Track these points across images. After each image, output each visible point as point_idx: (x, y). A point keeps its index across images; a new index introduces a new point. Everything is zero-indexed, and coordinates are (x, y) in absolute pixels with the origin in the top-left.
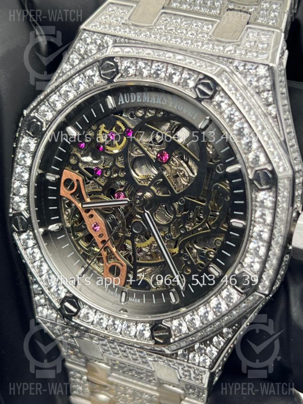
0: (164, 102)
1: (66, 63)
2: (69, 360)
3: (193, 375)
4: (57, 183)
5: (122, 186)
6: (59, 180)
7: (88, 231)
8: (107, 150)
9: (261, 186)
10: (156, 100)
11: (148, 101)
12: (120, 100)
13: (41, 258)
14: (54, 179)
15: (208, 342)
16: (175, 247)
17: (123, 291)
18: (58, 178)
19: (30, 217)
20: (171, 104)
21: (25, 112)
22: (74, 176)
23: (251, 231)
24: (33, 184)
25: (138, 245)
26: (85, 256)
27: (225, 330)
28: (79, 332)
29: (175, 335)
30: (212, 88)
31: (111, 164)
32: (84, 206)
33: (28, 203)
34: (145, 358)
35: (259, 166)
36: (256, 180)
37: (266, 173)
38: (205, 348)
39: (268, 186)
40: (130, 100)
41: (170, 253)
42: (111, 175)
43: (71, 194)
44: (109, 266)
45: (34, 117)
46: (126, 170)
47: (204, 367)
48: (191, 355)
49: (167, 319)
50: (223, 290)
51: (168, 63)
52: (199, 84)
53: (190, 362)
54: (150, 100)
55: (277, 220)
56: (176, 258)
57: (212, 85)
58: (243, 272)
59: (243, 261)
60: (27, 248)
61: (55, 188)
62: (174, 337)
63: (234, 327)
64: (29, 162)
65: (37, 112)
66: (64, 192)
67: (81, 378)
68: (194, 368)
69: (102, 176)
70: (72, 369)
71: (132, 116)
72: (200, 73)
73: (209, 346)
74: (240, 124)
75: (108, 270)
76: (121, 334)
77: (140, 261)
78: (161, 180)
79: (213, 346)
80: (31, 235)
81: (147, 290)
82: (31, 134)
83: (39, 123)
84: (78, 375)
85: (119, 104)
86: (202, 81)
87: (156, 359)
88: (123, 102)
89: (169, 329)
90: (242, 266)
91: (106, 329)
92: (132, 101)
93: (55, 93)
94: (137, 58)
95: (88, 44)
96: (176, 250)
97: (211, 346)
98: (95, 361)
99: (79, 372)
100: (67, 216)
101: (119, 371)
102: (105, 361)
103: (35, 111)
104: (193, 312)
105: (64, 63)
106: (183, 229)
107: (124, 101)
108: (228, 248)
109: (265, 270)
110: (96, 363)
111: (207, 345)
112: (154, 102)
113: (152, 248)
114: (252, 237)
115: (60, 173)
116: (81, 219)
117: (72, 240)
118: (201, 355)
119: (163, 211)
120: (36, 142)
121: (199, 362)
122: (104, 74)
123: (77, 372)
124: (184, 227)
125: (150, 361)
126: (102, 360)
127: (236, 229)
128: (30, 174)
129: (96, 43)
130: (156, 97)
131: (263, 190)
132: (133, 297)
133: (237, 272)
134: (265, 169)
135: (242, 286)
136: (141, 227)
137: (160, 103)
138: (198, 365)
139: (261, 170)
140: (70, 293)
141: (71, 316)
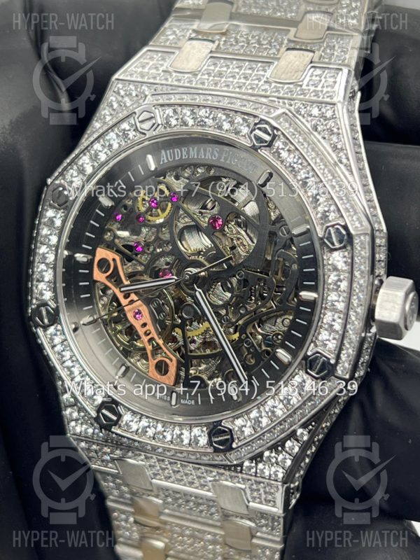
0: (215, 156)
1: (97, 121)
2: (111, 497)
3: (263, 496)
4: (89, 265)
5: (167, 264)
6: (92, 262)
7: (129, 322)
8: (149, 221)
9: (333, 245)
10: (205, 155)
11: (196, 157)
12: (162, 159)
13: (71, 358)
14: (85, 260)
15: (280, 448)
16: (235, 332)
17: (173, 392)
18: (91, 259)
19: (57, 307)
20: (223, 158)
21: (49, 181)
22: (109, 255)
23: (324, 302)
24: (60, 270)
25: (190, 334)
26: (126, 353)
27: (300, 431)
28: (121, 450)
29: (238, 438)
30: (271, 132)
31: (153, 238)
32: (122, 289)
33: (55, 290)
34: (204, 477)
35: (330, 221)
36: (327, 239)
37: (338, 229)
38: (277, 456)
39: (343, 245)
40: (174, 157)
41: (229, 341)
42: (155, 249)
43: (107, 277)
44: (155, 362)
45: (61, 185)
46: (173, 242)
47: (276, 481)
48: (260, 467)
49: (228, 420)
50: (294, 377)
51: (217, 108)
52: (254, 130)
53: (259, 475)
54: (197, 155)
55: (355, 285)
56: (237, 346)
57: (269, 130)
58: (318, 352)
59: (317, 338)
60: (55, 346)
61: (87, 271)
62: (236, 441)
63: (311, 427)
64: (54, 239)
65: (64, 179)
66: (98, 276)
67: (126, 521)
68: (263, 483)
69: (143, 253)
70: (115, 510)
71: (177, 178)
72: (255, 116)
73: (281, 452)
74: (304, 173)
75: (154, 368)
76: (172, 442)
77: (192, 354)
78: (215, 252)
79: (286, 452)
80: (59, 330)
81: (203, 389)
82: (56, 205)
84: (123, 516)
85: (162, 163)
86: (258, 126)
87: (217, 478)
88: (166, 161)
89: (230, 431)
90: (316, 346)
91: (154, 439)
92: (177, 158)
93: (85, 154)
94: (181, 105)
95: (122, 97)
96: (236, 336)
97: (284, 453)
98: (143, 494)
99: (123, 512)
100: (103, 305)
101: (173, 505)
102: (155, 492)
103: (60, 178)
104: (259, 408)
105: (94, 122)
106: (244, 309)
107: (167, 159)
108: (299, 328)
109: (344, 348)
110: (144, 497)
111: (278, 452)
112: (203, 157)
113: (207, 337)
114: (326, 308)
115: (93, 253)
116: (120, 307)
117: (108, 334)
118: (272, 465)
119: (218, 289)
120: (63, 214)
121: (270, 474)
123: (121, 513)
124: (244, 306)
125: (210, 481)
126: (151, 491)
127: (307, 304)
128: (56, 255)
129: (131, 94)
130: (205, 151)
131: (336, 250)
132: (185, 399)
133: (309, 353)
134: (337, 224)
135: (316, 370)
136: (193, 310)
137: (210, 158)
138: (269, 479)
139: (333, 226)
140: (109, 397)
141: (111, 426)
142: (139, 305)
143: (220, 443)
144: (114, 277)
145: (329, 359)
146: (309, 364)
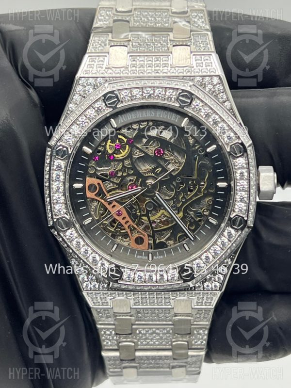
0: (153, 115)
3: (205, 300)
4: (83, 189)
5: (131, 180)
8: (116, 157)
9: (236, 154)
10: (146, 115)
12: (120, 121)
13: (84, 245)
15: (215, 272)
16: (178, 213)
17: (149, 253)
18: (84, 186)
19: (70, 218)
20: (158, 115)
22: (95, 181)
25: (152, 219)
26: (115, 237)
30: (189, 97)
31: (121, 167)
32: (107, 201)
34: (169, 298)
35: (232, 142)
36: (232, 152)
37: (238, 145)
38: (214, 276)
39: (242, 154)
40: (127, 118)
42: (122, 173)
43: (95, 195)
44: (135, 238)
45: (61, 145)
46: (134, 168)
47: (216, 290)
48: (206, 284)
50: (224, 232)
51: (154, 87)
52: (180, 96)
53: (205, 289)
54: (142, 115)
55: (251, 175)
57: (189, 95)
58: (236, 215)
59: (234, 208)
60: (72, 240)
61: (83, 193)
63: (232, 257)
65: (62, 141)
66: (90, 195)
68: (207, 293)
71: (128, 130)
72: (178, 89)
73: (217, 274)
75: (134, 242)
76: (157, 282)
77: (156, 229)
78: (160, 169)
79: (220, 274)
81: (166, 248)
82: (60, 157)
83: (65, 149)
86: (181, 94)
87: (178, 296)
90: (235, 212)
91: (145, 282)
92: (129, 119)
94: (131, 88)
96: (181, 215)
100: (93, 211)
103: (59, 141)
106: (184, 198)
107: (123, 120)
108: (218, 203)
109: (250, 210)
112: (145, 116)
113: (163, 218)
114: (237, 190)
115: (84, 182)
116: (106, 209)
118: (212, 282)
119: (165, 190)
120: (65, 162)
121: (212, 287)
122: (109, 104)
127: (222, 189)
128: (64, 187)
130: (146, 112)
131: (238, 157)
132: (157, 256)
133: (232, 217)
134: (237, 143)
135: (237, 225)
136: (152, 205)
137: (149, 116)
138: (212, 290)
139: (234, 144)
140: (113, 263)
141: (118, 280)
142: (119, 207)
143: (186, 276)
144: (101, 193)
145: (243, 218)
146: (232, 223)
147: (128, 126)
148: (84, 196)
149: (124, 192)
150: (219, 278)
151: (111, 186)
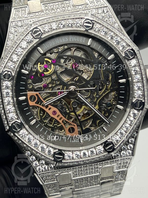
0: (67, 40)
3: (122, 165)
4: (26, 100)
8: (46, 74)
10: (62, 41)
12: (44, 47)
15: (127, 143)
18: (26, 98)
19: (21, 122)
20: (70, 40)
23: (133, 80)
29: (115, 144)
30: (91, 22)
31: (50, 80)
33: (17, 115)
35: (125, 49)
36: (127, 56)
37: (129, 51)
38: (127, 146)
39: (133, 56)
40: (49, 45)
42: (52, 85)
43: (36, 103)
44: (68, 129)
46: (59, 80)
47: (130, 156)
48: (122, 153)
53: (122, 156)
54: (59, 41)
58: (137, 100)
59: (134, 95)
61: (26, 103)
62: (115, 146)
63: (136, 130)
68: (124, 159)
71: (51, 54)
72: (82, 18)
75: (68, 132)
77: (82, 120)
78: (78, 78)
79: (130, 144)
81: (90, 132)
82: (7, 80)
83: (9, 73)
86: (85, 22)
88: (46, 48)
89: (112, 143)
90: (135, 98)
92: (51, 45)
96: (97, 107)
97: (129, 144)
100: (35, 115)
106: (97, 95)
108: (122, 95)
114: (134, 82)
115: (26, 95)
117: (44, 125)
118: (126, 151)
121: (126, 154)
122: (35, 36)
127: (123, 84)
130: (62, 39)
131: (131, 59)
133: (133, 101)
134: (129, 49)
135: (138, 107)
136: (76, 103)
137: (65, 41)
138: (127, 156)
139: (127, 51)
140: (56, 149)
141: (62, 160)
142: (54, 109)
143: (109, 149)
144: (39, 101)
145: (141, 101)
147: (50, 51)
148: (28, 105)
149: (55, 98)
150: (130, 147)
151: (45, 95)
